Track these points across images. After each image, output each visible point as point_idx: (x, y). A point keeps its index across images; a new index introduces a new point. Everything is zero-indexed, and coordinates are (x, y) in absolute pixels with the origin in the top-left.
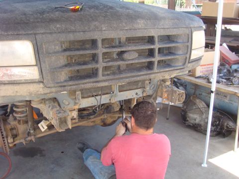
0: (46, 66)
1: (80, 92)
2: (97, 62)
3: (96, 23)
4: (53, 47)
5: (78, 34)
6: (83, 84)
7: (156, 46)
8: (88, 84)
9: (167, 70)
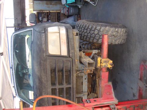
7: (58, 87)
9: (72, 76)
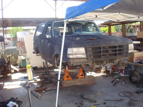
0: (88, 54)
2: (101, 53)
4: (90, 49)
5: (96, 46)
7: (117, 49)
8: (98, 59)
9: (121, 56)
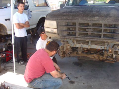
1: (75, 41)
3: (77, 17)
4: (62, 24)
5: (70, 20)
6: (71, 37)
7: (103, 28)
